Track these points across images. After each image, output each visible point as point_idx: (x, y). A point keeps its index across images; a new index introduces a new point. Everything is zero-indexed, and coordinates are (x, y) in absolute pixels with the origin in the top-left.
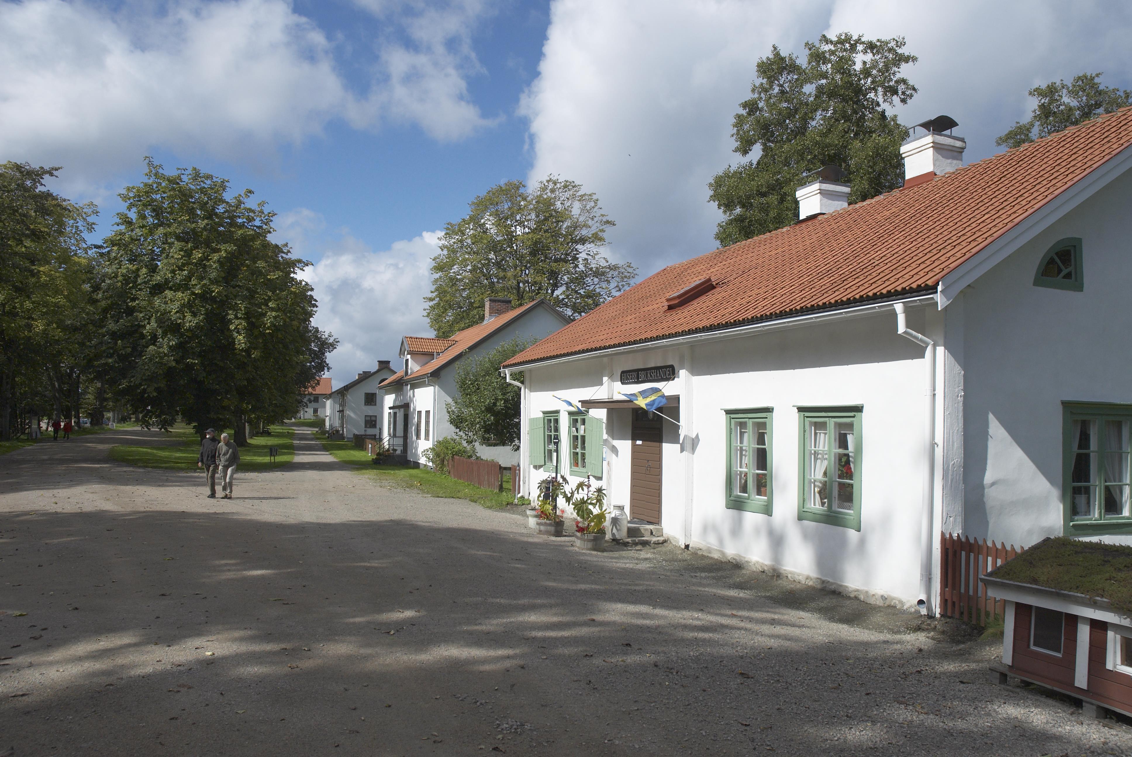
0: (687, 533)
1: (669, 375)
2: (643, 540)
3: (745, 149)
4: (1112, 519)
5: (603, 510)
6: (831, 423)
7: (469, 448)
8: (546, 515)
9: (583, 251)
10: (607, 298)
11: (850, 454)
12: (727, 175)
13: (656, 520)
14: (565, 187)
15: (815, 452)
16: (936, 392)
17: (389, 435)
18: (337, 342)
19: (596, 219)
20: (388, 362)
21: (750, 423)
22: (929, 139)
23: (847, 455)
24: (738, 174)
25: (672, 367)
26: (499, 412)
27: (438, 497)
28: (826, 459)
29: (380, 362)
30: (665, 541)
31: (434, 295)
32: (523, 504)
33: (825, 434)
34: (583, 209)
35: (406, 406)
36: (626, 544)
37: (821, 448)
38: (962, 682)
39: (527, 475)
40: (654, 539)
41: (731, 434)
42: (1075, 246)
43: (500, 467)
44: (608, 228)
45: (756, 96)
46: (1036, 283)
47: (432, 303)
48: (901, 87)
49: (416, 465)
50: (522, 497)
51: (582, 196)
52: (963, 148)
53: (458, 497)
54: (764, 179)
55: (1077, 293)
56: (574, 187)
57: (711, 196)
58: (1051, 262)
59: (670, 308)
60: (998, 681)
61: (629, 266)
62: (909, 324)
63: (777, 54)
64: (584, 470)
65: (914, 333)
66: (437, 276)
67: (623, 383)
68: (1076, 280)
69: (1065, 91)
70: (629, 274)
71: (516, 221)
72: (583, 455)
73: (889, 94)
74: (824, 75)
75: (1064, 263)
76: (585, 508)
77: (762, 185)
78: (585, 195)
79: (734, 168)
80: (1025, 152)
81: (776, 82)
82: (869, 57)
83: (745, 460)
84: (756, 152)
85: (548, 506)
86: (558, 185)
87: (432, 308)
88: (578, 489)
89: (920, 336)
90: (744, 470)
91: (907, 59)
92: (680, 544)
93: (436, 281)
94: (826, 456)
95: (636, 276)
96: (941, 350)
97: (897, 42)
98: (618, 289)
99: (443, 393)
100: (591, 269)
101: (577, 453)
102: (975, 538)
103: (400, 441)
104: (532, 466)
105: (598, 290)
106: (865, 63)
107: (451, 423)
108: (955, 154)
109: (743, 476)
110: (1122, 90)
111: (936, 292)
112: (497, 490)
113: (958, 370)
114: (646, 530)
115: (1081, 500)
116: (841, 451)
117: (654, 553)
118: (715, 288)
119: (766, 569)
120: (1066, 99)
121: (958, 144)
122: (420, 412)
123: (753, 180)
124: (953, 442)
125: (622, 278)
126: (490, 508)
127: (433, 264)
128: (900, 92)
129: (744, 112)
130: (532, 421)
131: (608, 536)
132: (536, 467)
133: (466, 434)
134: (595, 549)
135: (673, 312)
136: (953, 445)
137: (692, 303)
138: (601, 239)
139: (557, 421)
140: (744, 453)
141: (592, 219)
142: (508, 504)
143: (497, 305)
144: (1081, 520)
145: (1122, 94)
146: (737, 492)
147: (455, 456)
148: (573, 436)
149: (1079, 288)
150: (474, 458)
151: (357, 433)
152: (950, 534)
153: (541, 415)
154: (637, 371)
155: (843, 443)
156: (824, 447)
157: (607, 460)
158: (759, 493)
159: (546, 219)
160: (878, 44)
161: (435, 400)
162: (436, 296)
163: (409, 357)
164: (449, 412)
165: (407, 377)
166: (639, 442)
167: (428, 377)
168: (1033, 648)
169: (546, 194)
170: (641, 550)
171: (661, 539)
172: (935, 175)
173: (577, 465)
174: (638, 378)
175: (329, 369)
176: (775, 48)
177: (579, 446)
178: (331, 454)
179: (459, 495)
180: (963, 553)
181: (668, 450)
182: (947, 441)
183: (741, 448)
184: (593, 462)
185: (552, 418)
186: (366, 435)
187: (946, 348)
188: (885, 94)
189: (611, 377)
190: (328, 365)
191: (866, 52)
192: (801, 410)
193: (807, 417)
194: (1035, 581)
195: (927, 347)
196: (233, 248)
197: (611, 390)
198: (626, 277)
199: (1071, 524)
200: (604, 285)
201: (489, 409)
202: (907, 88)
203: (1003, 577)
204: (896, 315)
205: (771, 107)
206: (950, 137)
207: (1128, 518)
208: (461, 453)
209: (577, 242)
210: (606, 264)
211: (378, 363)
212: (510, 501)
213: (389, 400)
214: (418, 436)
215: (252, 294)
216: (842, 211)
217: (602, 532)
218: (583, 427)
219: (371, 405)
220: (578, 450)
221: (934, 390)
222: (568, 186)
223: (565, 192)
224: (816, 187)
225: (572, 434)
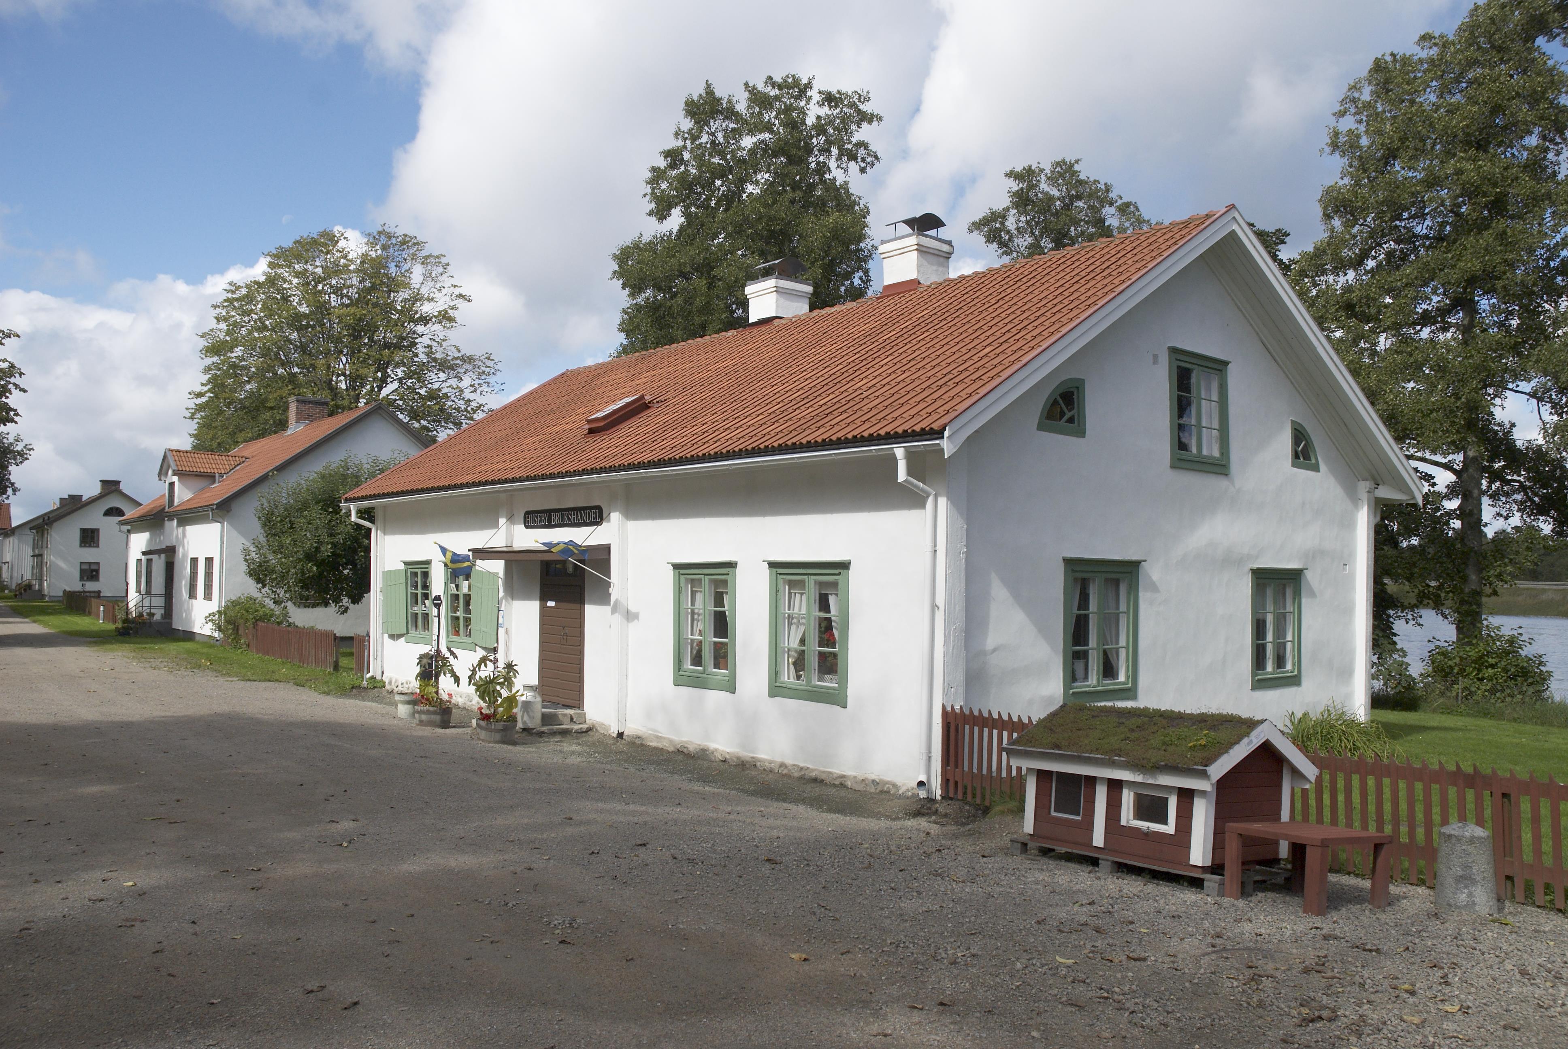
0: (622, 718)
1: (595, 518)
2: (562, 729)
3: (661, 213)
4: (1109, 684)
5: (514, 691)
6: (810, 582)
7: (277, 610)
8: (428, 700)
9: (426, 335)
10: (456, 400)
11: (833, 618)
12: (636, 246)
13: (576, 700)
14: (404, 243)
15: (789, 615)
16: (937, 548)
17: (138, 591)
18: (30, 450)
19: (444, 291)
20: (119, 482)
21: (706, 580)
22: (913, 240)
23: (829, 620)
24: (651, 246)
25: (599, 509)
26: (323, 561)
27: (249, 680)
28: (804, 624)
29: (104, 482)
30: (589, 730)
31: (206, 388)
32: (374, 687)
33: (802, 594)
34: (427, 276)
35: (170, 551)
36: (541, 734)
37: (796, 611)
38: (984, 856)
39: (379, 648)
40: (576, 727)
41: (680, 593)
42: (1077, 388)
43: (336, 638)
44: (460, 303)
45: (680, 143)
46: (1041, 427)
47: (199, 401)
48: (862, 152)
49: (189, 636)
50: (373, 678)
51: (427, 257)
52: (951, 254)
53: (277, 680)
54: (685, 257)
55: (1078, 439)
56: (415, 244)
57: (614, 272)
58: (1055, 403)
59: (591, 431)
60: (1019, 851)
61: (488, 358)
62: (910, 472)
63: (710, 92)
64: (469, 640)
65: (915, 481)
66: (209, 361)
67: (527, 527)
68: (1079, 426)
69: (1043, 178)
70: (488, 369)
71: (331, 287)
72: (467, 621)
73: (845, 159)
74: (768, 127)
75: (1067, 405)
76: (491, 689)
77: (685, 263)
78: (430, 256)
79: (646, 238)
80: (1022, 270)
81: (706, 128)
82: (825, 111)
83: (699, 626)
84: (676, 220)
85: (430, 688)
86: (394, 241)
87: (200, 408)
88: (479, 665)
89: (921, 485)
90: (697, 637)
91: (870, 118)
92: (612, 731)
93: (208, 369)
94: (804, 621)
95: (498, 373)
96: (943, 502)
97: (860, 96)
98: (472, 389)
99: (235, 533)
100: (435, 360)
101: (458, 618)
102: (980, 710)
103: (159, 602)
104: (386, 636)
105: (445, 391)
106: (819, 118)
107: (251, 575)
108: (942, 259)
109: (695, 645)
110: (1102, 182)
111: (943, 437)
112: (330, 670)
113: (961, 524)
114: (565, 715)
115: (1080, 665)
116: (824, 615)
117: (580, 744)
118: (649, 407)
119: (728, 757)
120: (1044, 186)
121: (945, 248)
122: (195, 561)
123: (674, 256)
124: (955, 605)
125: (479, 374)
126: (327, 693)
127: (203, 343)
128: (859, 159)
129: (662, 163)
130: (387, 575)
131: (520, 725)
132: (393, 637)
133: (273, 592)
134: (503, 742)
135: (597, 437)
136: (955, 608)
137: (621, 426)
138: (451, 319)
139: (426, 575)
140: (696, 617)
141: (440, 290)
142: (353, 688)
143: (308, 409)
144: (1080, 686)
145: (1103, 187)
146: (688, 665)
147: (259, 623)
148: (452, 595)
149: (1081, 433)
150: (285, 624)
151: (68, 589)
152: (952, 707)
153: (402, 566)
154: (549, 512)
155: (824, 604)
156: (800, 610)
157: (505, 626)
158: (717, 666)
159: (373, 288)
160: (838, 96)
161: (222, 543)
162: (209, 391)
163: (175, 479)
164: (246, 560)
165: (172, 509)
166: (551, 604)
167: (213, 510)
168: (1053, 814)
169: (376, 251)
170: (561, 741)
171: (585, 726)
172: (919, 283)
173: (457, 633)
174: (550, 520)
175: (15, 491)
176: (708, 85)
177: (461, 608)
178: (34, 622)
179: (276, 676)
180: (967, 727)
181: (593, 613)
182: (949, 602)
183: (693, 611)
184: (484, 629)
185: (419, 571)
186: (84, 592)
187: (948, 499)
188: (839, 158)
189: (511, 519)
190: (13, 484)
191: (823, 104)
192: (772, 565)
193: (780, 574)
194: (1058, 747)
195: (928, 497)
197: (510, 536)
198: (483, 372)
199: (1071, 691)
200: (454, 382)
201: (309, 557)
202: (869, 154)
203: (1025, 745)
204: (895, 460)
205: (699, 159)
206: (936, 239)
207: (1124, 683)
208: (266, 617)
209: (416, 322)
210: (457, 355)
211: (100, 484)
212: (357, 683)
213: (139, 542)
214: (192, 595)
216: (804, 317)
217: (513, 719)
218: (466, 583)
219: (90, 546)
220: (458, 614)
221: (935, 546)
222: (408, 242)
223: (403, 250)
224: (771, 283)
225: (450, 592)
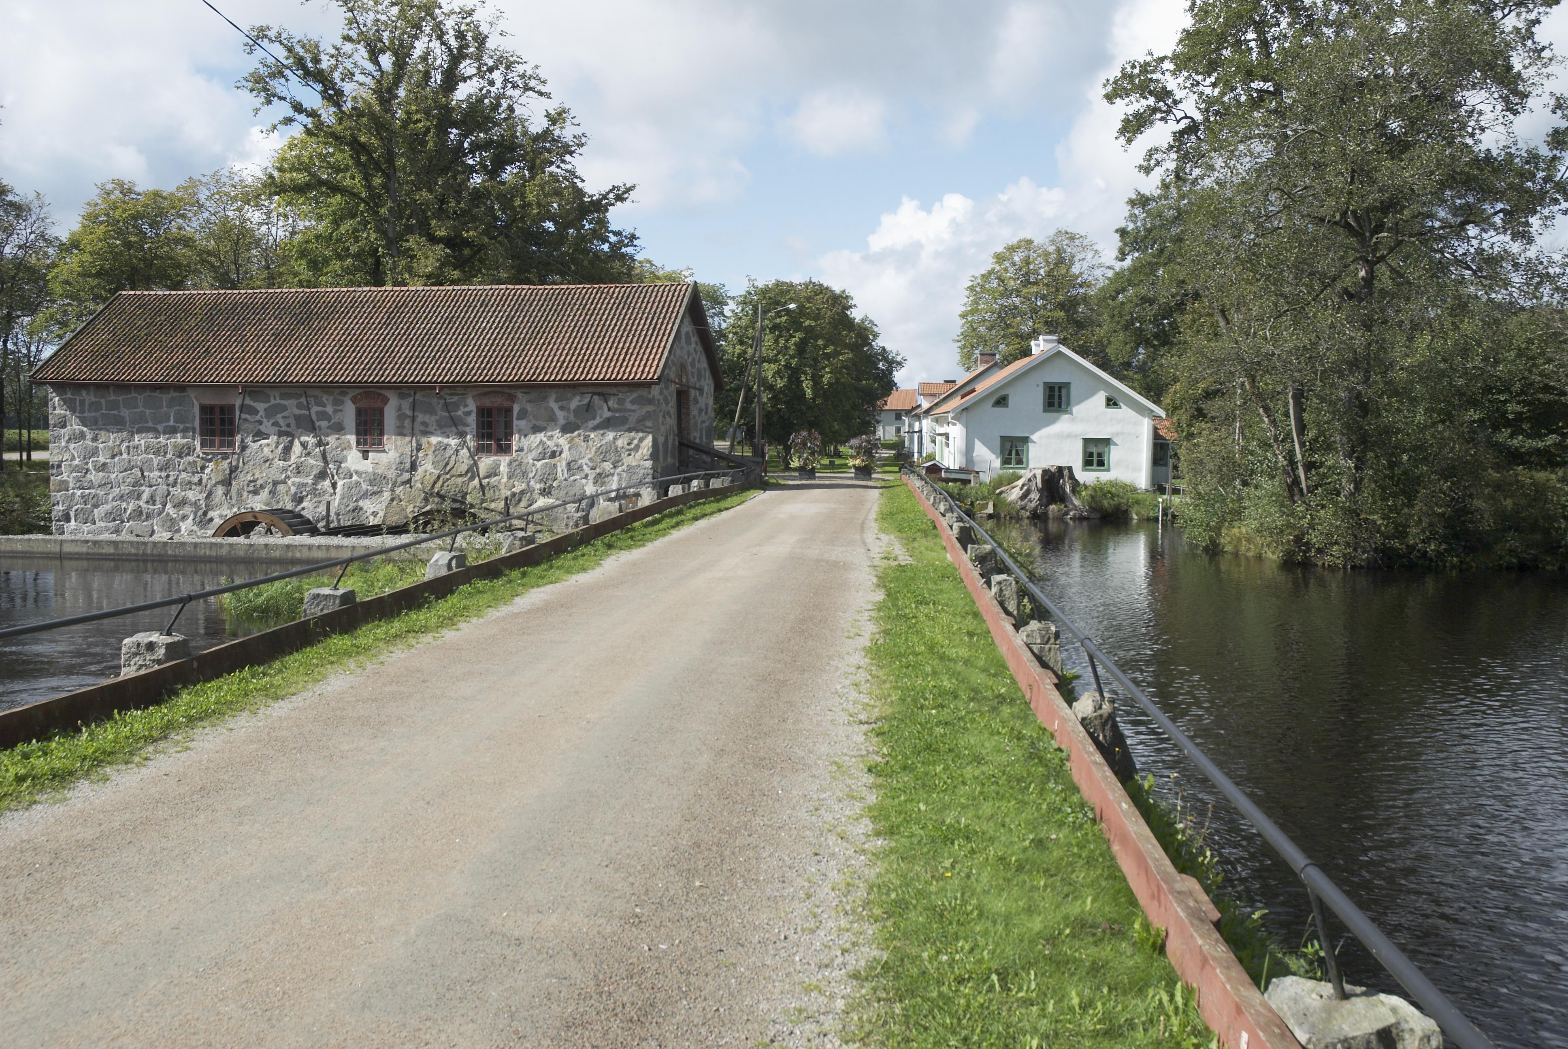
196: (803, 335)
215: (815, 360)
